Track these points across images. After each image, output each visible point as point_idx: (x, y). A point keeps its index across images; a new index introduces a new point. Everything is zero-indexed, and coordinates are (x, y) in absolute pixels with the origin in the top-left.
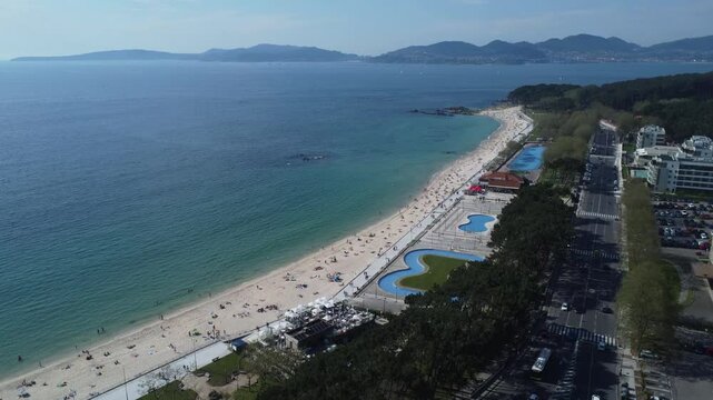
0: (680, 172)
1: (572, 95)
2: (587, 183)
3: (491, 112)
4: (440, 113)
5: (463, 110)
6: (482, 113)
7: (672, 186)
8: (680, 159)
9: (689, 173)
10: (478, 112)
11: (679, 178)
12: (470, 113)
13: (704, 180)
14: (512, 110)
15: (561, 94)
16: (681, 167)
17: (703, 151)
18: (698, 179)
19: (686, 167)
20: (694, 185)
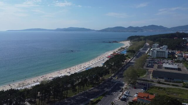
0: (157, 53)
1: (142, 38)
2: (137, 56)
3: (122, 42)
4: (110, 42)
5: (116, 42)
6: (120, 42)
7: (155, 56)
8: (157, 50)
9: (159, 53)
10: (119, 42)
11: (157, 54)
12: (117, 42)
13: (162, 54)
14: (128, 42)
15: (140, 38)
16: (157, 51)
17: (164, 48)
18: (161, 54)
19: (158, 51)
20: (160, 56)
